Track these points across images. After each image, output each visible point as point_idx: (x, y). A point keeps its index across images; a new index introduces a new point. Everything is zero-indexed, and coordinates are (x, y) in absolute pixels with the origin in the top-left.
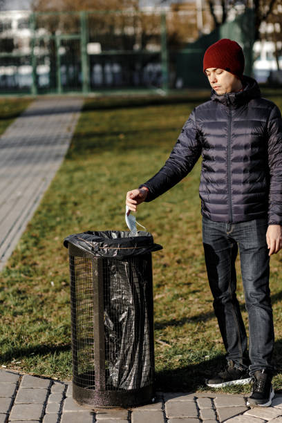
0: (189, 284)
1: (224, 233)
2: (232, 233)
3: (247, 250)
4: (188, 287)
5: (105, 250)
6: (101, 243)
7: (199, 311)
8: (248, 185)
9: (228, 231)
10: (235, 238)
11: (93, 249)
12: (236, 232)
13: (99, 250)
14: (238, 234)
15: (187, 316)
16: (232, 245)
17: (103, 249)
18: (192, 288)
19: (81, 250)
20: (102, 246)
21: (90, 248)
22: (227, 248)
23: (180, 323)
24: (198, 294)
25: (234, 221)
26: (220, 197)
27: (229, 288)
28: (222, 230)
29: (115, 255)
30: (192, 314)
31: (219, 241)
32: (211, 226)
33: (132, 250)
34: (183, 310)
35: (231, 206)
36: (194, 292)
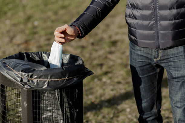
0: (101, 65)
1: (151, 59)
2: (160, 60)
3: (176, 78)
4: (101, 68)
5: (35, 81)
6: (31, 74)
7: (112, 93)
8: (174, 11)
9: (155, 58)
10: (163, 65)
11: (22, 81)
12: (164, 60)
13: (29, 81)
14: (165, 61)
15: (103, 98)
16: (158, 70)
17: (32, 80)
18: (104, 69)
19: (10, 80)
20: (31, 77)
21: (19, 79)
22: (154, 73)
23: (98, 106)
24: (110, 75)
25: (161, 47)
26: (146, 23)
27: (155, 108)
28: (149, 56)
29: (44, 87)
30: (107, 97)
31: (145, 67)
32: (139, 53)
33: (63, 81)
34: (100, 91)
35: (157, 32)
36: (106, 73)
